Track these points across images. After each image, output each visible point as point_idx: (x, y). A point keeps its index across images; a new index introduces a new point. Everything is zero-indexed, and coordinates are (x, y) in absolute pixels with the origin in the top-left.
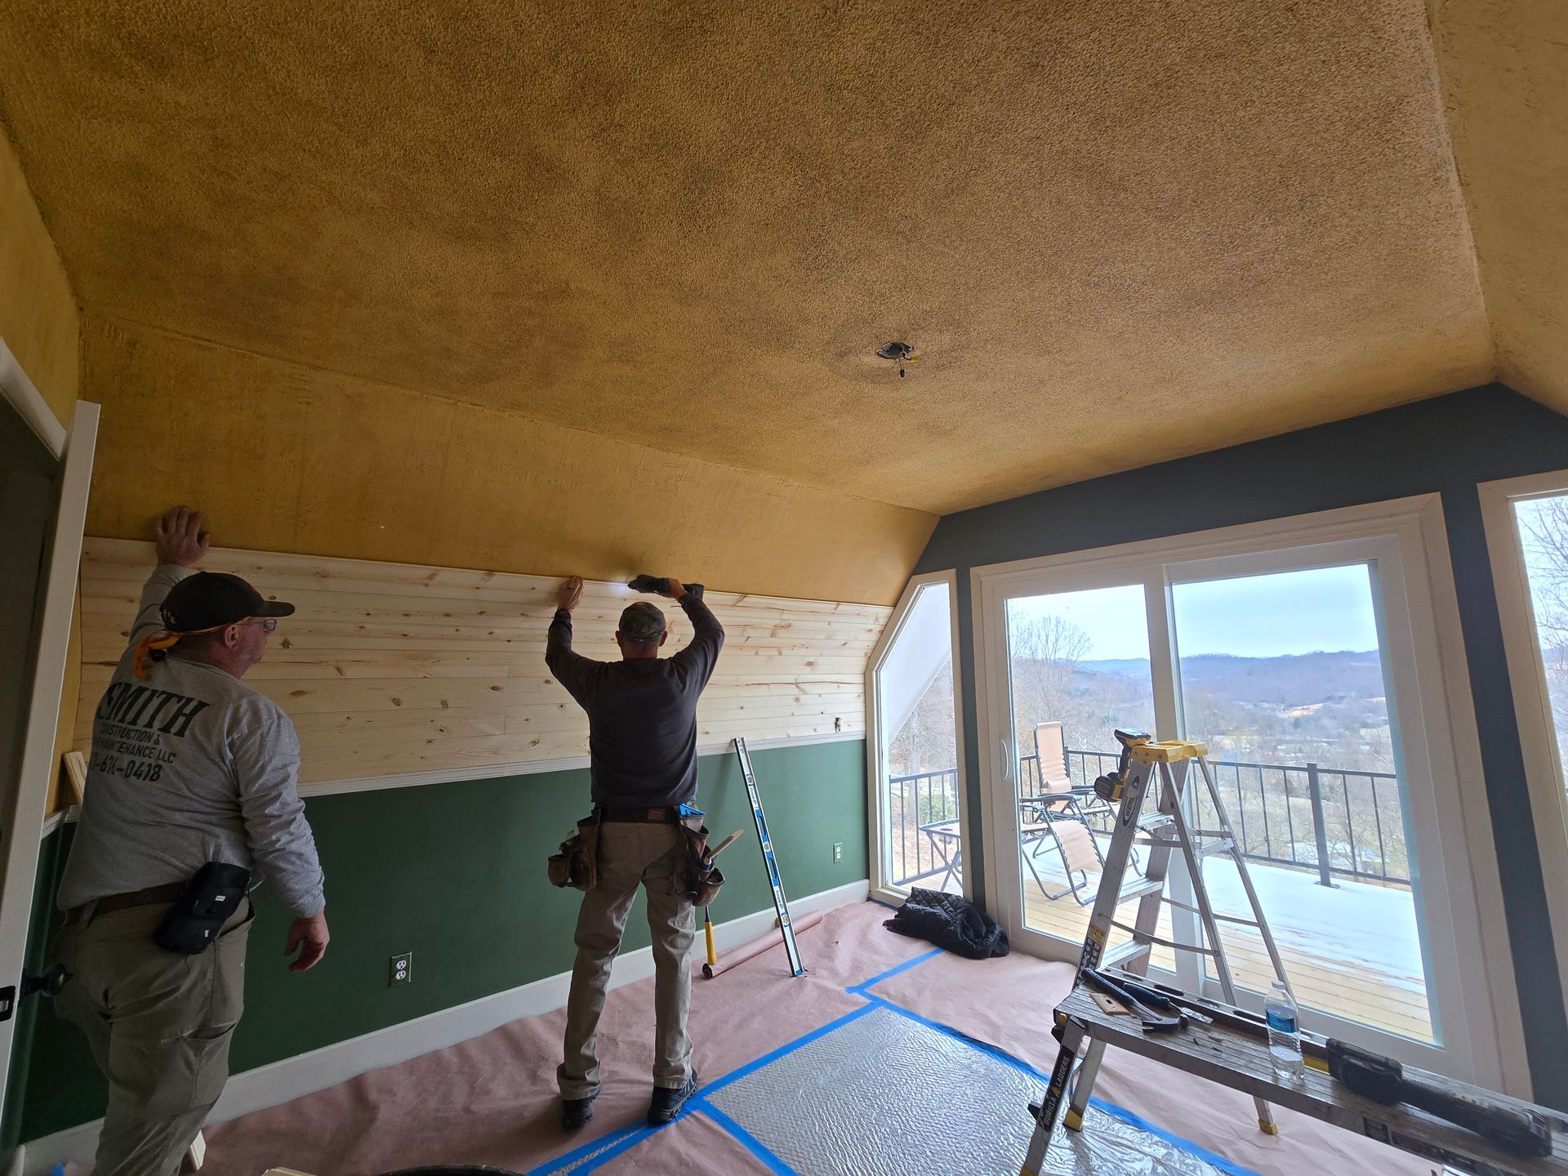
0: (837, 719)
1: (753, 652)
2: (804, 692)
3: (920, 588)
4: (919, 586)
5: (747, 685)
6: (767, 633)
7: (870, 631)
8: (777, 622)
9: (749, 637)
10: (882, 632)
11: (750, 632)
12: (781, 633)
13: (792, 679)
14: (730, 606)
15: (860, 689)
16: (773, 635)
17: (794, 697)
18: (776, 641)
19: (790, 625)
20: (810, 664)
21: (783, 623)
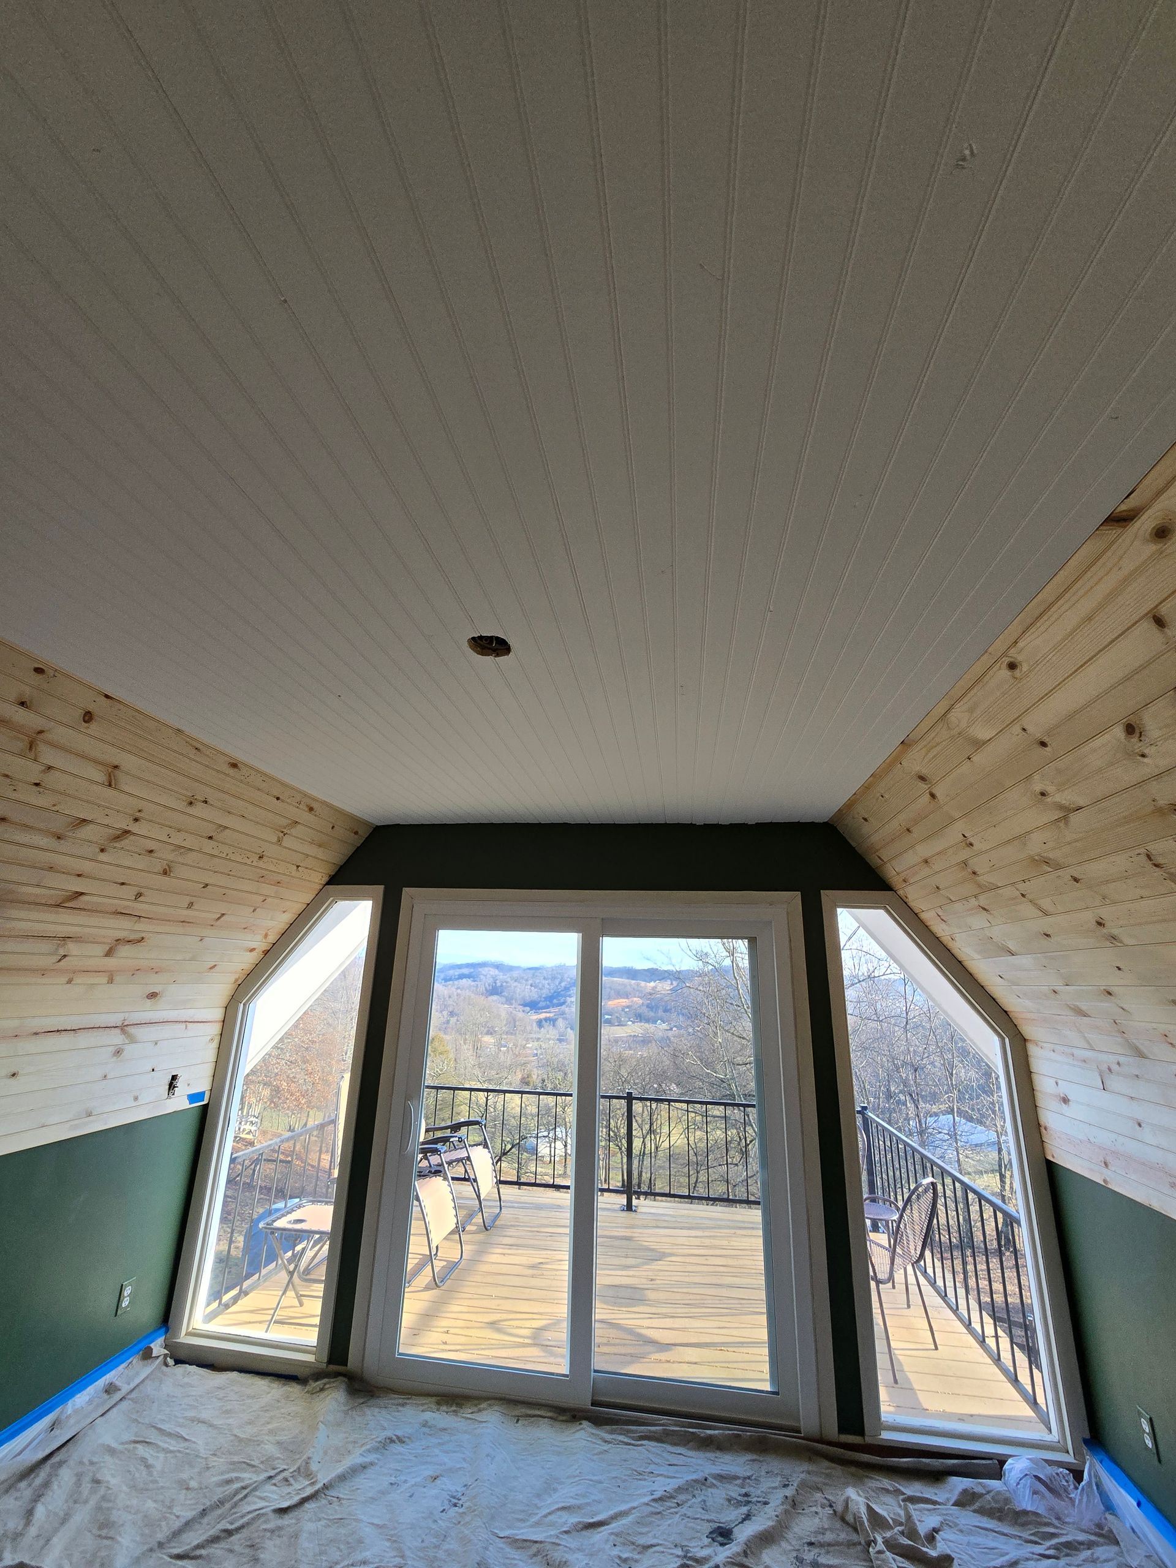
0: (174, 1078)
1: (65, 980)
2: (132, 1040)
3: (332, 901)
4: (331, 899)
5: (36, 1034)
6: (100, 950)
7: (252, 950)
8: (121, 935)
9: (65, 956)
10: (266, 952)
11: (72, 948)
12: (125, 951)
13: (115, 1019)
14: (51, 905)
15: (216, 1029)
16: (109, 953)
17: (112, 1049)
18: (111, 962)
19: (143, 938)
20: (153, 995)
21: (132, 937)
